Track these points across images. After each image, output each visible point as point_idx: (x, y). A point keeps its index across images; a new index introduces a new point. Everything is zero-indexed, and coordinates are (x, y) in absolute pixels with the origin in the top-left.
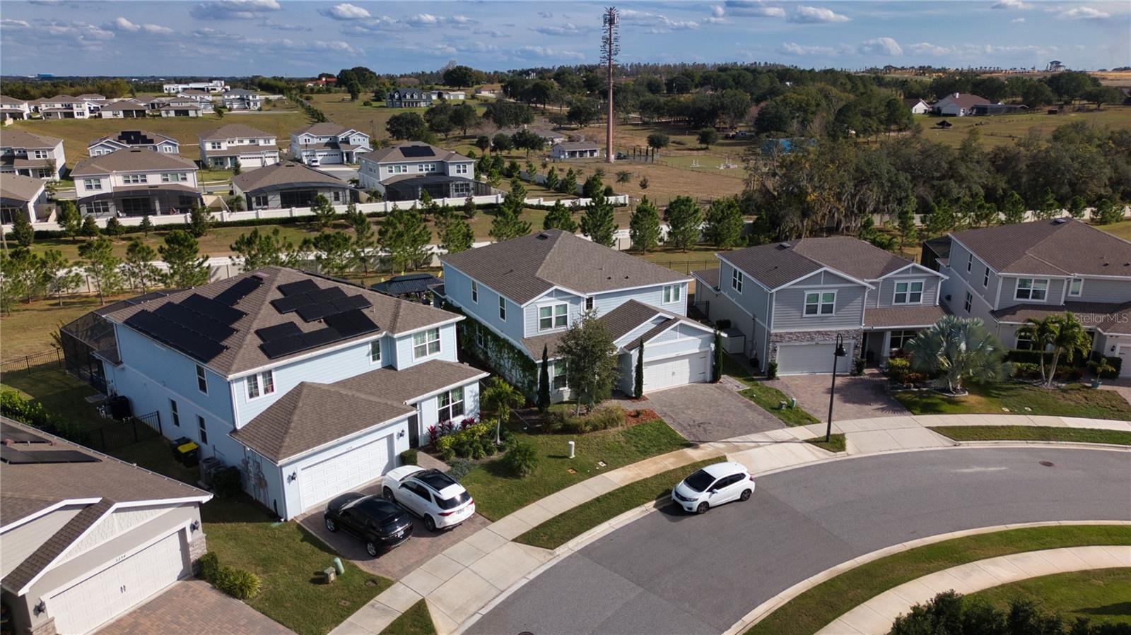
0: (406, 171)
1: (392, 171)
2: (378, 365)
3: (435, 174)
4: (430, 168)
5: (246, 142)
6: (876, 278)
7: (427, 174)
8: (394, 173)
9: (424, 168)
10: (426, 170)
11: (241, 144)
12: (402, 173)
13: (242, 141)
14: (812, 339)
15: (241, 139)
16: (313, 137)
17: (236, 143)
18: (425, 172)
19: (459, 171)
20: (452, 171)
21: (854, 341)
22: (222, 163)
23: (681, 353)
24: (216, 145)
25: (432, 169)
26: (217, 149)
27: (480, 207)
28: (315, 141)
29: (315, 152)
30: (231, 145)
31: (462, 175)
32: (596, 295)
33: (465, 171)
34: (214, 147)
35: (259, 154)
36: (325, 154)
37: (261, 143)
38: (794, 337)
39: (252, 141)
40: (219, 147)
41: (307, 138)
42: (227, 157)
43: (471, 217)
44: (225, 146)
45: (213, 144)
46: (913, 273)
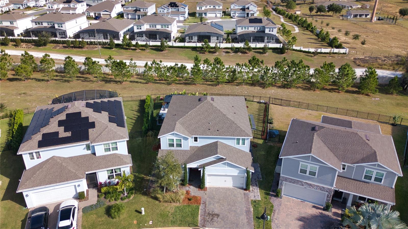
0: (248, 29)
1: (242, 29)
2: (89, 152)
3: (260, 31)
4: (259, 28)
5: (212, 7)
6: (352, 164)
7: (257, 31)
8: (243, 30)
9: (256, 28)
10: (257, 29)
11: (210, 8)
12: (247, 30)
13: (210, 7)
14: (303, 185)
15: (210, 5)
16: (236, 6)
17: (208, 7)
18: (256, 30)
19: (270, 31)
20: (267, 31)
21: (328, 193)
22: (201, 15)
23: (228, 174)
24: (200, 8)
25: (260, 29)
26: (200, 10)
27: (271, 49)
28: (237, 7)
29: (236, 12)
30: (206, 8)
31: (271, 33)
32: (199, 137)
33: (272, 31)
34: (200, 9)
35: (215, 12)
36: (239, 13)
37: (217, 8)
38: (293, 181)
39: (214, 7)
40: (201, 9)
41: (234, 6)
42: (203, 13)
43: (265, 53)
44: (203, 8)
45: (200, 7)
46: (377, 167)
